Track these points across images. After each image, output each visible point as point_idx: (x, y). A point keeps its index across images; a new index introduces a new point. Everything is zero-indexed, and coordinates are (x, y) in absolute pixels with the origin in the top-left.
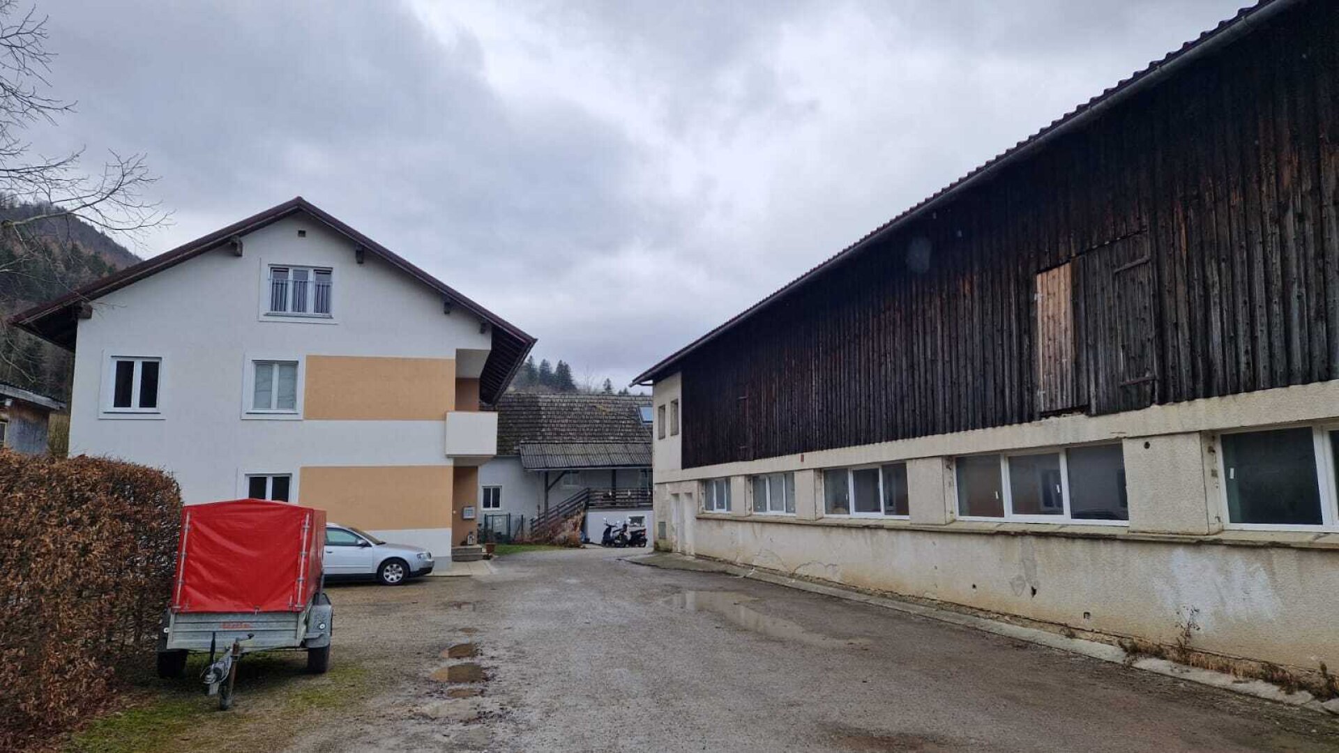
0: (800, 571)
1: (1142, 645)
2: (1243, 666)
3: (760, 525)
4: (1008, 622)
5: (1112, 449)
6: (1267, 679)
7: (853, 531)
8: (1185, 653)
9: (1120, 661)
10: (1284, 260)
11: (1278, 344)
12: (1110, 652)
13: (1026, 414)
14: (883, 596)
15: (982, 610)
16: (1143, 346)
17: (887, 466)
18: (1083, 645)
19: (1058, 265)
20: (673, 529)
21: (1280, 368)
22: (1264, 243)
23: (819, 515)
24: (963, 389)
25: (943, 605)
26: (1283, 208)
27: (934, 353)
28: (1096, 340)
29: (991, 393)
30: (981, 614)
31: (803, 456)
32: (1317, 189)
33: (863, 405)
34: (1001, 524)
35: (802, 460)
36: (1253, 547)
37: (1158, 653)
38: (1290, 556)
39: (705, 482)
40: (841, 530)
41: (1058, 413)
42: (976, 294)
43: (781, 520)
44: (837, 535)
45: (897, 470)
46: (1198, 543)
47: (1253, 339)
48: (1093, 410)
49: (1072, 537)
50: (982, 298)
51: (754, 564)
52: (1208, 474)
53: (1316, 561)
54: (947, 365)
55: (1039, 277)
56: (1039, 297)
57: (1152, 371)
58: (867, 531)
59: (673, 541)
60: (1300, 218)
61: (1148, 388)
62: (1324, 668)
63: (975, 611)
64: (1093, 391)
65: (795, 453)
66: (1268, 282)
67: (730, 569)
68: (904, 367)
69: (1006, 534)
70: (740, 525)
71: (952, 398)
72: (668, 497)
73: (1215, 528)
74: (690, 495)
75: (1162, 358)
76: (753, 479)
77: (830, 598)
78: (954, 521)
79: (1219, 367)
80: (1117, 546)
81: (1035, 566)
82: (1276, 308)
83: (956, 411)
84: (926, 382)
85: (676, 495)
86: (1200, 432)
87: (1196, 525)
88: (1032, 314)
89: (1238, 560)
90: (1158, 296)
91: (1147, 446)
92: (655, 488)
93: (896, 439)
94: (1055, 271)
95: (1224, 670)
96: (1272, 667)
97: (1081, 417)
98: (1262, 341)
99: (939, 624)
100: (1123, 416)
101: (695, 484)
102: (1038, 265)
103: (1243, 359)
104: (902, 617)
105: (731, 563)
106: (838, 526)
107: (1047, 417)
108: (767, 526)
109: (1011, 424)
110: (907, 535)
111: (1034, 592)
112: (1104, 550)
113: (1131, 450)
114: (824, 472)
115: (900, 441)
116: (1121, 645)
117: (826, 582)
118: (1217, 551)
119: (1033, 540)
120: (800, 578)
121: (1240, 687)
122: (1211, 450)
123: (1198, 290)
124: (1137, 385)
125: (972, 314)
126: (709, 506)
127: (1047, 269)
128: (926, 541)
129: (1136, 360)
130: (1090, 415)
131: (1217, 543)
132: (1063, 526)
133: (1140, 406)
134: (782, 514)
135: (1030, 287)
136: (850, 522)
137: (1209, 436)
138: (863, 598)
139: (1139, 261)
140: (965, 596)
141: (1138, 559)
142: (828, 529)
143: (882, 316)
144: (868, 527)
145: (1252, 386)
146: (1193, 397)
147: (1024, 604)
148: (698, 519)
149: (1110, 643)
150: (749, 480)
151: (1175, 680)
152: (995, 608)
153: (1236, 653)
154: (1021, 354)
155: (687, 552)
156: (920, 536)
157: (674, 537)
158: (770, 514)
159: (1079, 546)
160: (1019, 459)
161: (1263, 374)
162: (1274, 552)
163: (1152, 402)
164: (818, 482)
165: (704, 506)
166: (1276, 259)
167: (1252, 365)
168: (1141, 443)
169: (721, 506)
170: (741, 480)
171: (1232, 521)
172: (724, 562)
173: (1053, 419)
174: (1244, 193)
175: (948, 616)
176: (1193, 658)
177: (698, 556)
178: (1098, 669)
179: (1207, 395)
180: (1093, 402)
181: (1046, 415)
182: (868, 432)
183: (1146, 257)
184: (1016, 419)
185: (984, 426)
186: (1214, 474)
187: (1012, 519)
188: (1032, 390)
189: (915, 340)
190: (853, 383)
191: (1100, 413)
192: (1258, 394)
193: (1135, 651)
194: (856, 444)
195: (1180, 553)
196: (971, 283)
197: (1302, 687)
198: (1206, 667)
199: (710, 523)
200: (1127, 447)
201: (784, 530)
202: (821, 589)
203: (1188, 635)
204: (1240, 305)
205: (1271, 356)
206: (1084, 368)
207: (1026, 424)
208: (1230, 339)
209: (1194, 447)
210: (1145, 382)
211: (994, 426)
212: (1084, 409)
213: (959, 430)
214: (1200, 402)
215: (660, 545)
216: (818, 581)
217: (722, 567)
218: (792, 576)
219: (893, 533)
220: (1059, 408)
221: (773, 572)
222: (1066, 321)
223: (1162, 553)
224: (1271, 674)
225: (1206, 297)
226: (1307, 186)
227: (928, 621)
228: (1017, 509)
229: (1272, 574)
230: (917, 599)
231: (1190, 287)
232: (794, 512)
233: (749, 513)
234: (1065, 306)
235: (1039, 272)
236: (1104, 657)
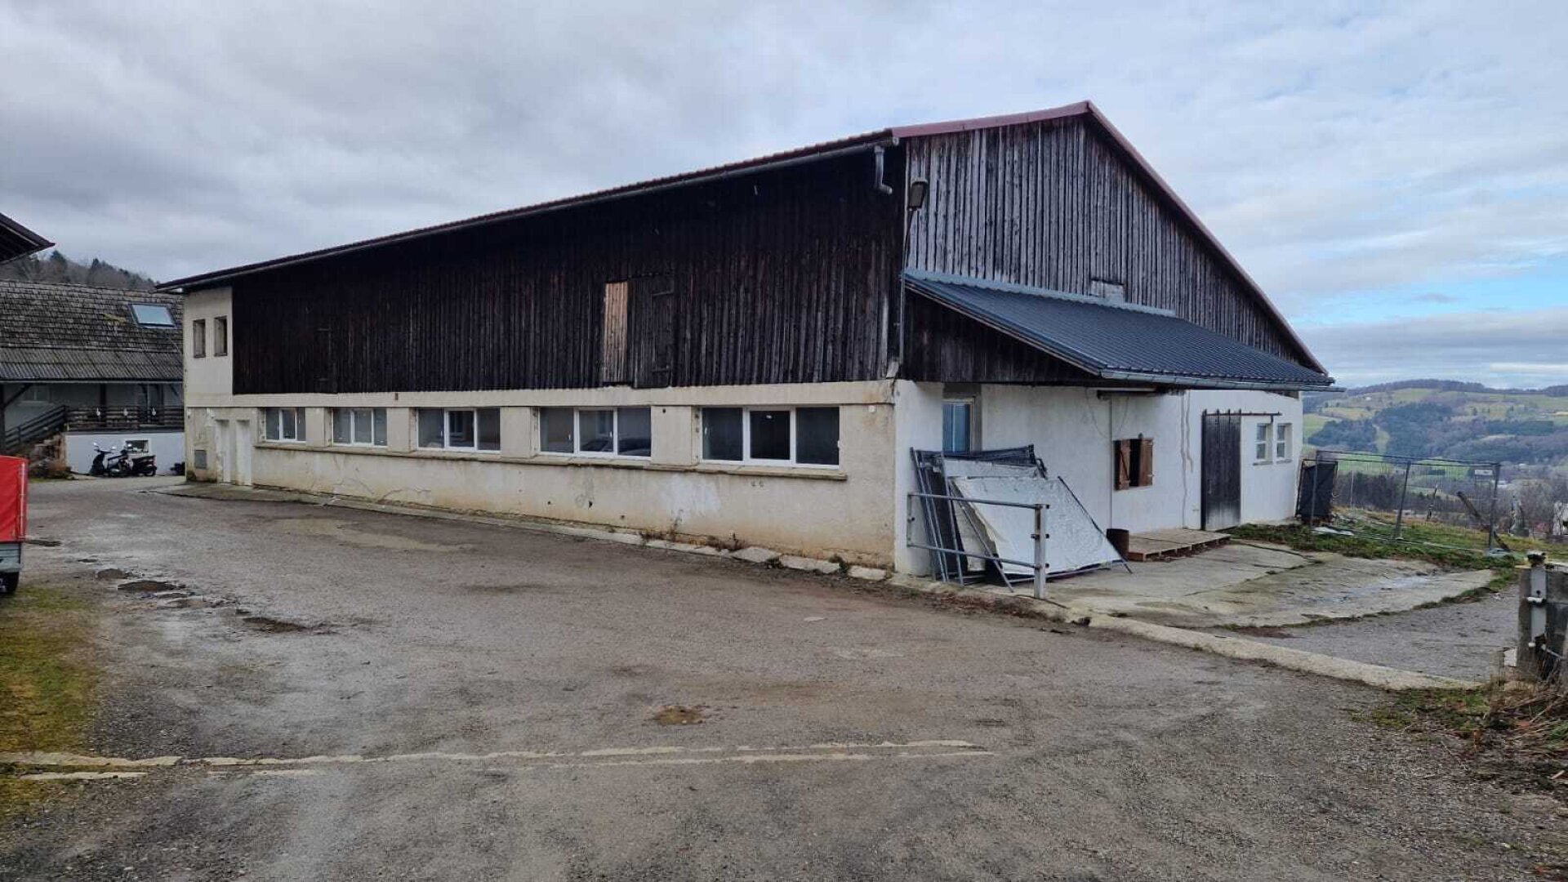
0: (389, 498)
1: (652, 533)
2: (701, 539)
3: (344, 456)
4: (572, 526)
5: (644, 412)
6: (711, 545)
7: (448, 463)
8: (673, 535)
9: (638, 543)
10: (738, 313)
11: (731, 361)
12: (634, 539)
13: (593, 382)
14: (474, 514)
15: (553, 519)
16: (666, 348)
17: (481, 410)
18: (623, 537)
19: (621, 281)
20: (218, 458)
21: (730, 375)
22: (729, 300)
23: (412, 449)
24: (549, 360)
25: (525, 518)
26: (739, 282)
27: (528, 325)
28: (640, 339)
29: (570, 364)
30: (553, 522)
31: (397, 395)
32: (755, 277)
33: (462, 357)
34: (571, 458)
35: (397, 398)
36: (710, 473)
37: (660, 537)
38: (727, 478)
39: (268, 411)
40: (435, 462)
41: (614, 384)
42: (563, 287)
43: (369, 452)
44: (432, 468)
45: (491, 415)
46: (686, 471)
47: (720, 356)
48: (636, 386)
49: (617, 467)
50: (567, 290)
51: (335, 492)
52: (694, 430)
53: (737, 480)
54: (538, 337)
55: (608, 286)
56: (607, 300)
57: (669, 364)
58: (461, 463)
59: (219, 471)
60: (746, 291)
61: (667, 375)
62: (734, 535)
63: (548, 520)
64: (637, 373)
65: (389, 391)
66: (729, 324)
67: (304, 498)
68: (502, 332)
69: (575, 465)
70: (318, 456)
71: (540, 364)
72: (210, 423)
73: (695, 462)
74: (244, 423)
75: (676, 358)
76: (335, 412)
77: (425, 518)
78: (536, 456)
79: (703, 369)
80: (644, 475)
81: (593, 487)
82: (732, 340)
83: (543, 373)
84: (520, 347)
85: (223, 423)
86: (692, 406)
87: (685, 461)
88: (602, 312)
89: (703, 479)
90: (676, 318)
91: (664, 411)
92: (188, 413)
93: (492, 389)
94: (618, 285)
95: (691, 542)
96: (713, 538)
97: (628, 389)
98: (724, 357)
99: (523, 531)
100: (653, 391)
101: (255, 412)
102: (608, 278)
103: (715, 366)
104: (493, 528)
105: (305, 492)
106: (433, 458)
107: (607, 386)
108: (352, 457)
109: (583, 387)
110: (498, 466)
111: (591, 504)
112: (635, 475)
113: (655, 413)
114: (421, 412)
115: (495, 391)
116: (640, 534)
117: (418, 506)
118: (695, 475)
119: (592, 469)
120: (390, 503)
121: (698, 550)
122: (697, 417)
123: (697, 320)
124: (661, 373)
125: (559, 300)
126: (273, 433)
127: (614, 282)
128: (514, 471)
129: (661, 356)
130: (633, 387)
131: (694, 471)
132: (612, 460)
133: (662, 386)
134: (370, 446)
135: (602, 293)
136: (444, 455)
137: (696, 408)
138: (456, 517)
139: (668, 292)
140: (542, 510)
141: (654, 482)
142: (422, 461)
143: (483, 285)
144: (463, 459)
145: (718, 383)
146: (689, 385)
147: (583, 513)
148: (258, 448)
149: (635, 534)
150: (330, 412)
151: (667, 550)
152: (563, 517)
153: (697, 533)
154: (592, 337)
155: (240, 480)
156: (509, 467)
157: (220, 468)
158: (354, 445)
159: (621, 473)
160: (586, 413)
161: (723, 376)
162: (720, 476)
163: (669, 384)
164: (413, 420)
165: (265, 434)
166: (734, 312)
167: (719, 372)
168: (661, 409)
169: (289, 434)
170: (321, 413)
171: (704, 458)
172: (296, 491)
173: (611, 388)
174: (723, 267)
175: (529, 525)
176: (677, 538)
177: (256, 486)
178: (627, 549)
179: (697, 385)
180: (636, 380)
181: (606, 384)
182: (466, 380)
183: (672, 291)
184: (586, 384)
185: (564, 387)
186: (697, 431)
187: (579, 455)
188: (599, 366)
189: (512, 312)
190: (453, 338)
191: (640, 387)
192: (720, 387)
193: (648, 537)
194: (454, 390)
195: (676, 477)
196: (560, 277)
197: (725, 547)
198: (682, 542)
199: (275, 453)
200: (653, 409)
201: (374, 461)
202: (414, 512)
203: (676, 525)
204: (716, 335)
205: (727, 368)
206: (632, 356)
207: (593, 390)
208: (709, 354)
209: (688, 414)
210: (665, 372)
211: (571, 387)
212: (631, 384)
213: (544, 388)
214: (693, 387)
215: (197, 475)
216: (410, 505)
217: (295, 496)
218: (381, 502)
219: (486, 464)
220: (615, 380)
221: (357, 499)
222: (623, 322)
223: (667, 476)
224: (713, 542)
225: (700, 324)
226: (751, 273)
227: (514, 530)
228: (584, 448)
229: (718, 488)
230: (504, 515)
231: (693, 316)
232: (385, 444)
233: (328, 444)
234: (623, 311)
235: (608, 282)
236: (629, 542)
